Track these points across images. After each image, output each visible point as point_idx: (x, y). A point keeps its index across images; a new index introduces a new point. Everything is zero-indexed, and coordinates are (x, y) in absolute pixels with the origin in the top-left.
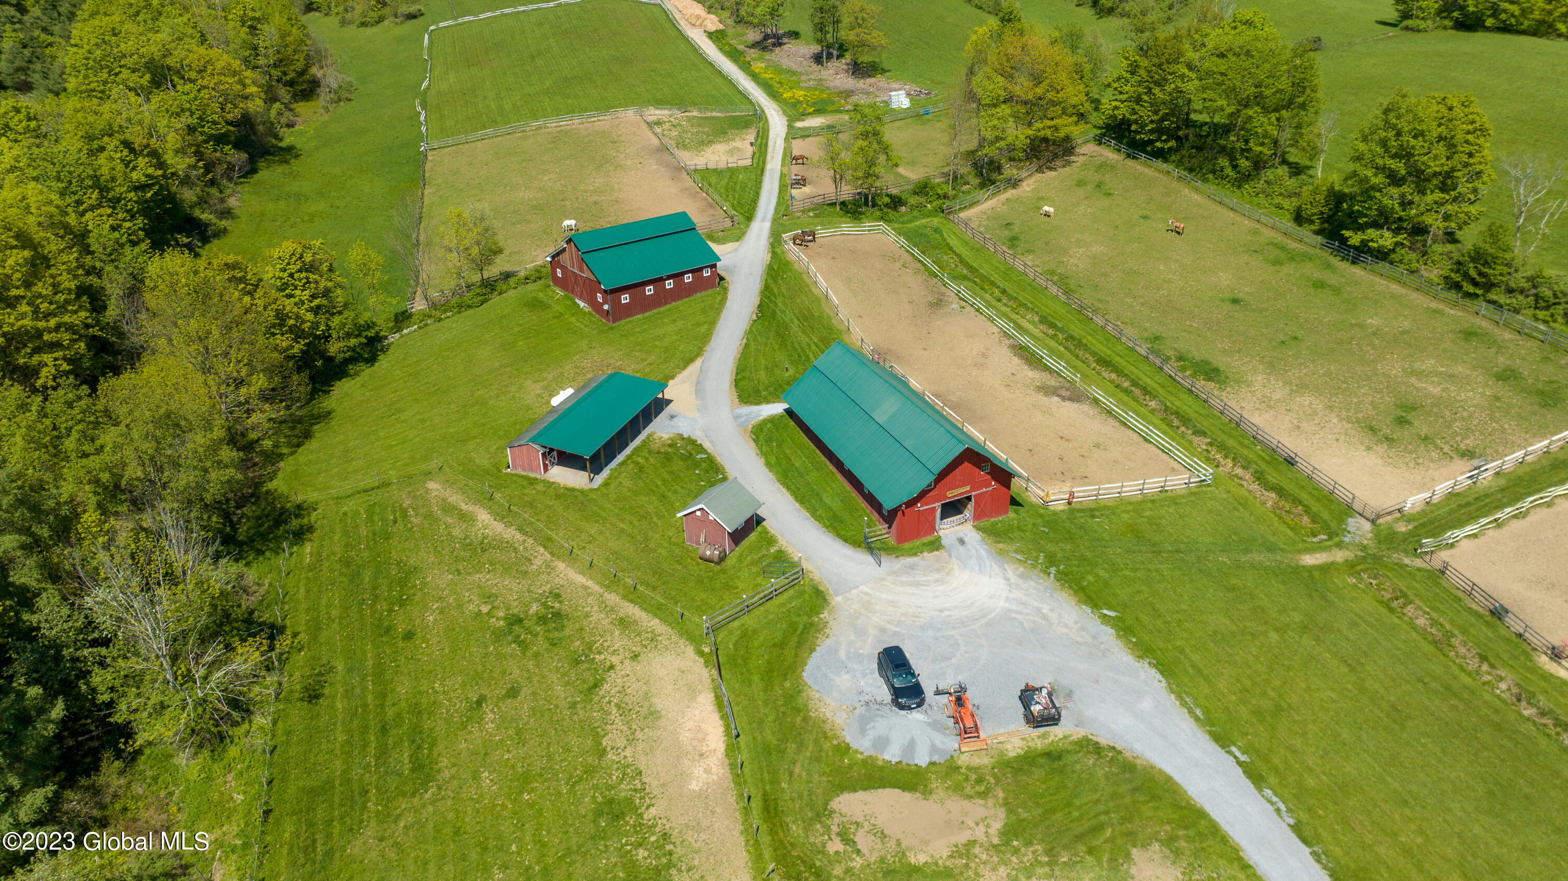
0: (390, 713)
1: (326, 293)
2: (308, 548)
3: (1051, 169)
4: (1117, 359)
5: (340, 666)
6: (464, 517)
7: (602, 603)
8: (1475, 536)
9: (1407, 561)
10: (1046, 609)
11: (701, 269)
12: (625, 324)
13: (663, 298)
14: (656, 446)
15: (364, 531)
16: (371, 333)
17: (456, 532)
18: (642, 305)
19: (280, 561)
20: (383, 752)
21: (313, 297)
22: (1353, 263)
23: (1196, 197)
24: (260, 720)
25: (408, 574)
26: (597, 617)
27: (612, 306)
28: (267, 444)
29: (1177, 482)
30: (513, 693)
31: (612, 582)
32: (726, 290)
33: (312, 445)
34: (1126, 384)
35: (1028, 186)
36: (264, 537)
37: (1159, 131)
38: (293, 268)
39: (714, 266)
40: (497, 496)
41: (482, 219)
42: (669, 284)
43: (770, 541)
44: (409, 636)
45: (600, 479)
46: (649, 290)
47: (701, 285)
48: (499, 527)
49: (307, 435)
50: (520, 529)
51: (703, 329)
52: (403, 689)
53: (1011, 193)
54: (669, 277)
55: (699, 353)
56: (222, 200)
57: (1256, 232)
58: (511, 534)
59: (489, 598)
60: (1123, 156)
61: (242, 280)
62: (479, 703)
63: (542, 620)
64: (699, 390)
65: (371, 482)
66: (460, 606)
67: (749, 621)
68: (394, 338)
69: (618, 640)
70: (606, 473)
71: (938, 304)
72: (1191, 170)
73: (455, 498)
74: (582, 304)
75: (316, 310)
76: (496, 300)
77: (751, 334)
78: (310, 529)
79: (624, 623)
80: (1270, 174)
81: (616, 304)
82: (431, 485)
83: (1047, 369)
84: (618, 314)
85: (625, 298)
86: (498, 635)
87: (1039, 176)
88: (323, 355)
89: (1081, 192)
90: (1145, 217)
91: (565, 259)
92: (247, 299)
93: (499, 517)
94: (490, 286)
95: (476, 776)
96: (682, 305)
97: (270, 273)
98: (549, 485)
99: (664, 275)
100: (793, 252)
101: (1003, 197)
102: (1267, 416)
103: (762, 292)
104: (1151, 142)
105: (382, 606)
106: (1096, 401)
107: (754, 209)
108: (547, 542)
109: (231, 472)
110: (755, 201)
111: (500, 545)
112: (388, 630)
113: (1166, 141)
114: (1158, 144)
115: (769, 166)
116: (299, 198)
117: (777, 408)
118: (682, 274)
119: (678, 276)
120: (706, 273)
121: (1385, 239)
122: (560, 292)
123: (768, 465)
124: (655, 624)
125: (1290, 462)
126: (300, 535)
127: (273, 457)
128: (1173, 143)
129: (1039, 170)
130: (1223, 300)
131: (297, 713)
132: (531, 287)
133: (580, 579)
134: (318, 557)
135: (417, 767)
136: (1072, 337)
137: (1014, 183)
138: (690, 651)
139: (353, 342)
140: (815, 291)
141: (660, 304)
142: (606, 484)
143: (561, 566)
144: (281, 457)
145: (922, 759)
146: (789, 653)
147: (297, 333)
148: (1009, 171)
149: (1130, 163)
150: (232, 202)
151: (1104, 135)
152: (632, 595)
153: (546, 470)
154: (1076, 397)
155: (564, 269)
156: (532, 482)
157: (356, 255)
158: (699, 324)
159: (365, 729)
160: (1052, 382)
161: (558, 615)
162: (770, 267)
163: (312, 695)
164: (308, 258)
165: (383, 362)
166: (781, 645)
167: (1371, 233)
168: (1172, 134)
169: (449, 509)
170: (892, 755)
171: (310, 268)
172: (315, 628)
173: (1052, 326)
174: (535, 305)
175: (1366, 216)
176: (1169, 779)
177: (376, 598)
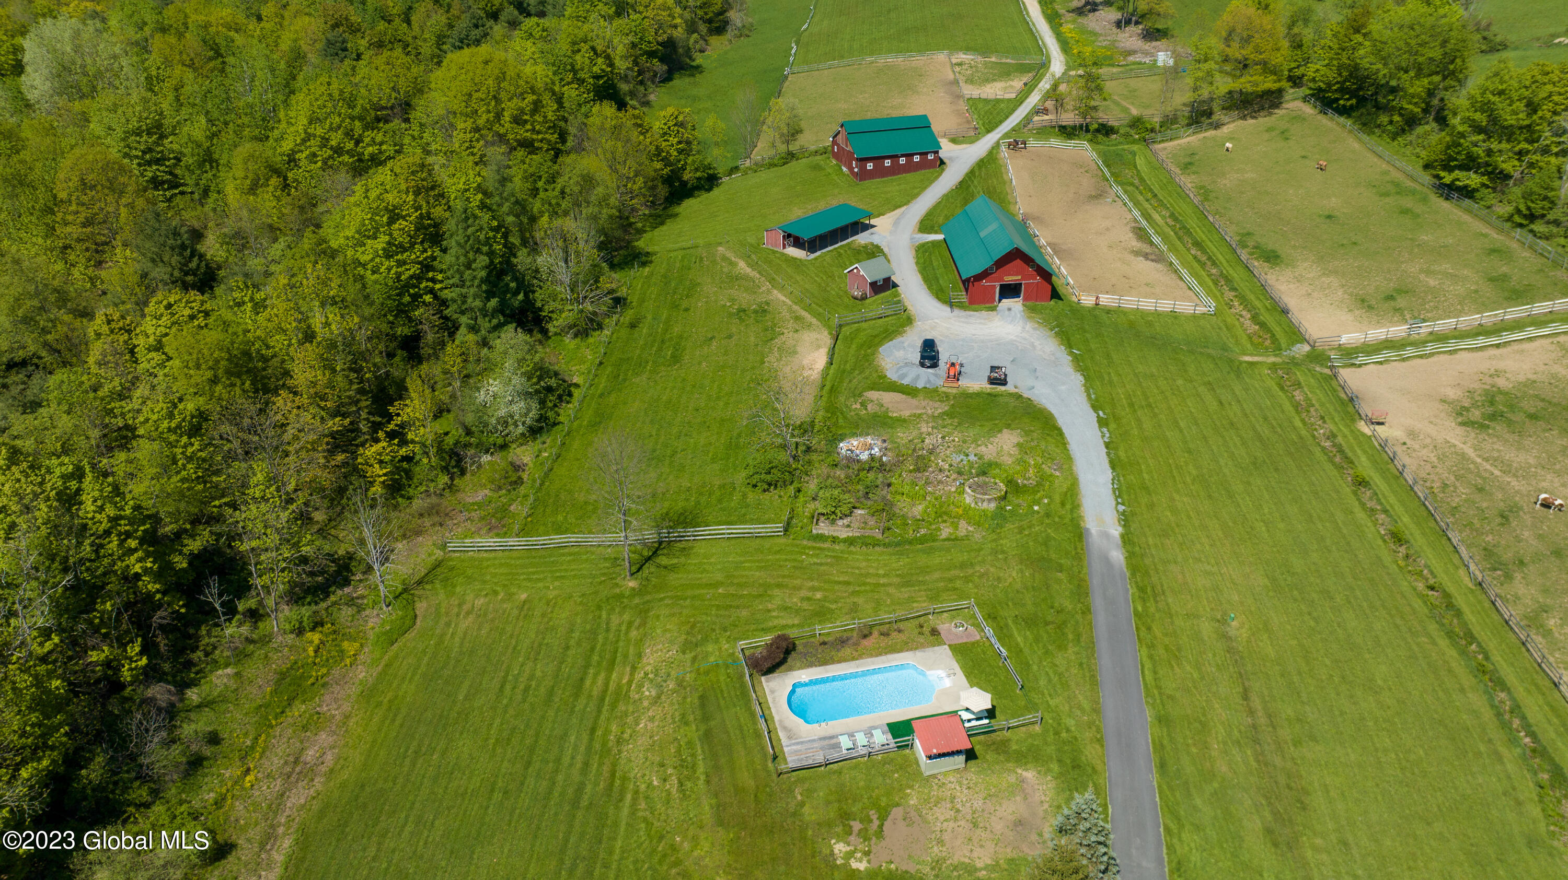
0: (668, 336)
1: (688, 143)
2: (647, 269)
3: (1253, 117)
4: (1209, 243)
5: (649, 317)
6: (731, 263)
7: (790, 310)
8: (1380, 363)
9: (1318, 369)
10: (1037, 343)
11: (927, 153)
12: (867, 183)
13: (896, 170)
14: (853, 246)
15: (678, 265)
16: (711, 172)
17: (725, 270)
18: (881, 172)
19: (632, 272)
20: (660, 349)
21: (680, 143)
22: (1447, 199)
23: (1357, 146)
24: (606, 332)
25: (694, 285)
26: (785, 314)
27: (860, 170)
28: (640, 225)
29: (1185, 307)
30: (730, 337)
31: (799, 302)
32: (943, 170)
33: (664, 228)
34: (1204, 259)
35: (1225, 130)
36: (626, 264)
37: (1342, 90)
38: (670, 124)
39: (937, 152)
40: (753, 256)
41: (793, 109)
42: (902, 161)
43: (897, 295)
44: (687, 310)
45: (813, 256)
46: (888, 163)
47: (925, 165)
48: (749, 270)
49: (662, 223)
50: (760, 273)
51: (916, 191)
52: (676, 329)
53: (1211, 133)
54: (903, 156)
55: (907, 203)
56: (645, 95)
57: (1386, 173)
58: (754, 274)
59: (733, 300)
60: (1317, 111)
61: (640, 126)
62: (711, 339)
63: (756, 312)
64: (896, 223)
65: (689, 244)
66: (716, 301)
67: (864, 325)
68: (725, 179)
69: (791, 324)
70: (818, 253)
71: (1097, 196)
72: (1364, 124)
73: (730, 255)
74: (844, 169)
75: (680, 152)
76: (794, 163)
77: (947, 197)
78: (651, 262)
79: (797, 318)
80: (1420, 130)
81: (863, 169)
82: (720, 248)
83: (1152, 244)
84: (863, 175)
85: (870, 166)
86: (731, 315)
87: (1241, 123)
88: (680, 179)
89: (1266, 136)
90: (1303, 157)
91: (840, 139)
92: (642, 137)
93: (749, 265)
94: (791, 156)
95: (700, 363)
96: (909, 176)
97: (657, 125)
98: (784, 254)
99: (899, 153)
100: (1004, 152)
101: (1201, 136)
102: (1291, 286)
103: (967, 174)
104: (1337, 100)
105: (677, 296)
106: (1171, 264)
107: (997, 126)
108: (772, 281)
109: (614, 211)
110: (1001, 122)
111: (746, 278)
112: (677, 306)
113: (1348, 100)
114: (1341, 102)
115: (1028, 100)
116: (695, 99)
117: (941, 237)
118: (913, 155)
119: (909, 156)
120: (931, 157)
121: (1473, 179)
122: (834, 162)
123: (917, 263)
124: (814, 321)
125: (1285, 312)
126: (644, 264)
127: (640, 232)
128: (1354, 101)
129: (1244, 118)
130: (1320, 216)
131: (624, 332)
132: (819, 157)
133: (784, 298)
134: (652, 274)
135: (673, 356)
136: (1184, 227)
137: (1217, 126)
138: (826, 333)
139: (698, 174)
140: (1005, 177)
141: (894, 174)
142: (816, 259)
143: (775, 292)
144: (645, 232)
145: (920, 385)
146: (877, 340)
147: (666, 161)
148: (1218, 116)
149: (1321, 117)
150: (652, 97)
151: (1312, 95)
152: (808, 308)
153: (784, 247)
154: (1159, 258)
155: (838, 145)
156: (774, 252)
157: (710, 121)
158: (915, 188)
159: (655, 341)
160: (1147, 249)
161: (765, 311)
162: (982, 160)
163: (633, 326)
164: (680, 118)
165: (716, 192)
166: (875, 336)
167: (1457, 173)
168: (1353, 94)
169: (724, 258)
170: (905, 381)
171: (682, 125)
172: (642, 301)
173: (1176, 219)
174: (817, 168)
175: (1456, 160)
176: (1051, 414)
177: (675, 293)
